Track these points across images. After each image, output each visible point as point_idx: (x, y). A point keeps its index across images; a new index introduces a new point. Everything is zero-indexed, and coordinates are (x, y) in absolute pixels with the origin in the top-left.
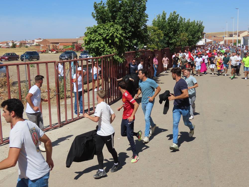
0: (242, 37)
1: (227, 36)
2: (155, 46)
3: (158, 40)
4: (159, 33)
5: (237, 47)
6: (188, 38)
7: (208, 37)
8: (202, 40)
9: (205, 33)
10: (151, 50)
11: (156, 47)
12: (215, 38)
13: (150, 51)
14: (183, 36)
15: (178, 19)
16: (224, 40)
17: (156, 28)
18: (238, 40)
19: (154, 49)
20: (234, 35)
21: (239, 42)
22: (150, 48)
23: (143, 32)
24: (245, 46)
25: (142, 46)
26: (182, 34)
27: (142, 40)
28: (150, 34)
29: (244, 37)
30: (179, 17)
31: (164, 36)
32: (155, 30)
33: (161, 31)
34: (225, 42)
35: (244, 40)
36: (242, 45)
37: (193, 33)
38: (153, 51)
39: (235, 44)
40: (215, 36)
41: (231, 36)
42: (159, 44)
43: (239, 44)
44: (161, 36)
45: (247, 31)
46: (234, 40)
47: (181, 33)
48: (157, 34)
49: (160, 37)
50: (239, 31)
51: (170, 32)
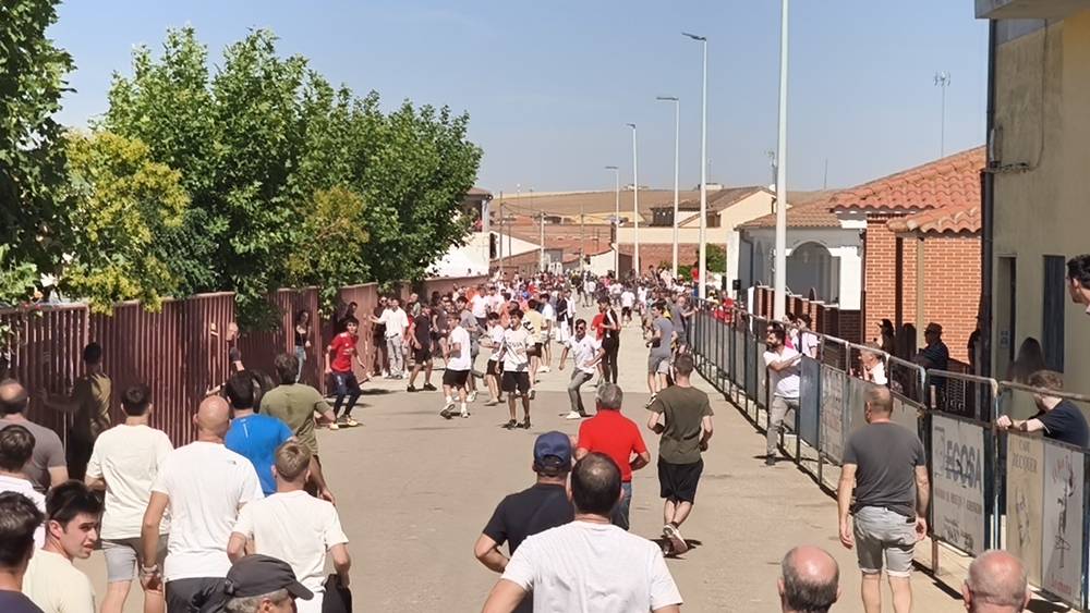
0: (735, 229)
1: (635, 217)
2: (124, 282)
3: (146, 235)
4: (151, 182)
5: (702, 295)
6: (365, 228)
7: (508, 223)
8: (464, 244)
9: (488, 197)
10: (95, 309)
11: (130, 288)
12: (558, 233)
13: (83, 310)
14: (334, 214)
15: (299, 90)
16: (614, 245)
17: (134, 147)
18: (709, 247)
19: (114, 296)
20: (679, 216)
21: (716, 259)
22: (87, 290)
23: (37, 170)
24: (751, 291)
25: (22, 275)
26: (325, 199)
27: (21, 235)
28: (86, 187)
29: (743, 231)
30: (305, 80)
31: (192, 206)
32: (124, 163)
33: (167, 168)
34: (625, 260)
35: (749, 246)
36: (737, 285)
37: (402, 189)
38: (110, 313)
39: (688, 273)
40: (556, 220)
41: (662, 218)
42: (151, 261)
43: (718, 277)
44: (165, 207)
45: (763, 189)
46: (681, 246)
47: (318, 192)
48: (140, 194)
49: (164, 212)
50: (712, 188)
51: (241, 183)
